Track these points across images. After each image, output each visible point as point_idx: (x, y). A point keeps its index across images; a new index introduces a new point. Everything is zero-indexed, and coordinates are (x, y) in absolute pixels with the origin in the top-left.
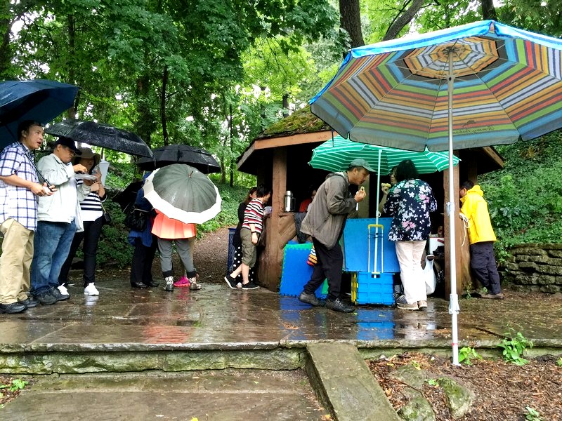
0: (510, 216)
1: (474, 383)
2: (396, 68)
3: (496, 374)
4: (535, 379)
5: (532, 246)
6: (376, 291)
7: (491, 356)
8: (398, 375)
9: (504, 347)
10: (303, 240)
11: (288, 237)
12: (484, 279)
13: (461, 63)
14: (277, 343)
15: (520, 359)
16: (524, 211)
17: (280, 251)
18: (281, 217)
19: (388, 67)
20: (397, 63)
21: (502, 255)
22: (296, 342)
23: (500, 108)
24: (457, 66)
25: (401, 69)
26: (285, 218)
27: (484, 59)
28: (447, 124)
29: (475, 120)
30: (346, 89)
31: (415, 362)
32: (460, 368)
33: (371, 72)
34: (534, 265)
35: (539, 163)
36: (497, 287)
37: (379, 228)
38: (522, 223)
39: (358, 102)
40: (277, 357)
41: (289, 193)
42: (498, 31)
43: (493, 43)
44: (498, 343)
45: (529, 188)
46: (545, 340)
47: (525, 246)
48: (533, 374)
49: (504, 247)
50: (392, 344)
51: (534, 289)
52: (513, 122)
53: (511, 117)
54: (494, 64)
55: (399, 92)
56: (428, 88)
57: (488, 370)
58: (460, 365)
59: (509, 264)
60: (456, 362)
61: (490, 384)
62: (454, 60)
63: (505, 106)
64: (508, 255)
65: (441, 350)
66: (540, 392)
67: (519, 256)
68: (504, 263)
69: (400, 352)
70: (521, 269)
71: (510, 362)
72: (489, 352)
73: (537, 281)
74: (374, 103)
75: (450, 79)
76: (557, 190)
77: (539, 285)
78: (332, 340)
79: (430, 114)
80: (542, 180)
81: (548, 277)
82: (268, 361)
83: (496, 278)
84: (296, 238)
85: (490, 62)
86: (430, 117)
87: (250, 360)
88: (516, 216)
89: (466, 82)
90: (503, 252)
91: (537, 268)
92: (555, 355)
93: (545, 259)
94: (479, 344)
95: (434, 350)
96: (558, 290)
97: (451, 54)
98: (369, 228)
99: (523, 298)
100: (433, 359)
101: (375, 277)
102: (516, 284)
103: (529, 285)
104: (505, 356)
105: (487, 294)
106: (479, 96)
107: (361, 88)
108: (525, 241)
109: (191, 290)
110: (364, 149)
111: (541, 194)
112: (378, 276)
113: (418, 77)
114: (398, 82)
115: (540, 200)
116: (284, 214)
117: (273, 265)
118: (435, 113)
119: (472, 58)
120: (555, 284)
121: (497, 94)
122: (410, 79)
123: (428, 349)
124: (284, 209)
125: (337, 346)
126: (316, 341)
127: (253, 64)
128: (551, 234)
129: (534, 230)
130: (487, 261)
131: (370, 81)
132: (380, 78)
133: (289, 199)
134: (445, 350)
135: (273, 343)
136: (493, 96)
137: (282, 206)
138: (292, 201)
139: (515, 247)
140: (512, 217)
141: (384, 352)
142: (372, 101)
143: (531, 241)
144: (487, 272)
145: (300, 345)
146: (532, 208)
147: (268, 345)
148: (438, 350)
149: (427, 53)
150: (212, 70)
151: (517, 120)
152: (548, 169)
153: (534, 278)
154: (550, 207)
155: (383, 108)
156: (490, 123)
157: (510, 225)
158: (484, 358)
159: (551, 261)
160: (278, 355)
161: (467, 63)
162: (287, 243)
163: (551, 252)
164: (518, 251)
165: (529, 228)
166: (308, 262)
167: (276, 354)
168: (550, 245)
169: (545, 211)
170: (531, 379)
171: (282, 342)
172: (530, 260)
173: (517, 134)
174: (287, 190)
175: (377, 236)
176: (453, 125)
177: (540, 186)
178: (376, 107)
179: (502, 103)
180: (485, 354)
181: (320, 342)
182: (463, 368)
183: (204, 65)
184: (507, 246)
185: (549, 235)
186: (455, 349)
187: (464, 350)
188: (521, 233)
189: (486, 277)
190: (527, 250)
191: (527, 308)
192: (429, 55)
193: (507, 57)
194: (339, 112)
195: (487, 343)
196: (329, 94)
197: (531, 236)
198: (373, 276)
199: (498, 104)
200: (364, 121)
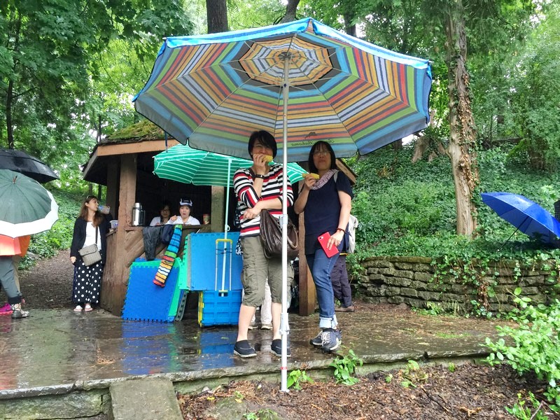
0: (364, 231)
1: (298, 411)
2: (231, 70)
3: (324, 398)
4: (361, 401)
5: (381, 259)
6: (223, 311)
7: (323, 377)
8: (214, 412)
9: (336, 366)
10: (151, 258)
11: (136, 254)
12: (338, 292)
13: (298, 71)
14: (71, 385)
15: (350, 378)
16: (377, 226)
17: (126, 269)
18: (128, 231)
19: (222, 67)
20: (231, 64)
21: (355, 268)
22: (97, 382)
23: (339, 121)
24: (293, 75)
25: (238, 73)
26: (133, 233)
27: (319, 69)
28: (281, 135)
29: (316, 132)
30: (177, 88)
31: (239, 393)
32: (288, 394)
33: (204, 71)
34: (382, 277)
35: (392, 181)
36: (348, 299)
37: (228, 243)
38: (375, 237)
39: (194, 104)
40: (72, 403)
41: (138, 205)
42: (316, 29)
43: (325, 51)
44: (330, 363)
45: (381, 204)
46: (376, 356)
47: (375, 259)
48: (361, 394)
49: (358, 260)
50: (217, 374)
51: (382, 300)
52: (351, 136)
53: (349, 131)
54: (330, 74)
55: (240, 98)
56: (268, 96)
57: (316, 394)
58: (288, 391)
59: (361, 277)
60: (285, 389)
61: (315, 411)
62: (290, 67)
63: (342, 119)
64: (361, 268)
65: (271, 375)
66: (364, 415)
67: (370, 269)
68: (356, 275)
69: (226, 382)
70: (372, 281)
71: (340, 382)
72: (321, 372)
73: (385, 292)
74: (214, 108)
75: (285, 85)
76: (405, 206)
77: (387, 296)
78: (144, 376)
79: (273, 124)
80: (393, 197)
81: (394, 288)
82: (59, 408)
83: (348, 291)
84: (144, 255)
85: (325, 72)
86: (273, 126)
87: (35, 409)
88: (370, 230)
89: (306, 92)
90: (356, 265)
91: (385, 280)
92: (385, 370)
93: (392, 271)
94: (311, 365)
95: (264, 376)
96: (402, 301)
97: (287, 59)
98: (217, 243)
99: (372, 309)
100: (260, 386)
101: (223, 295)
102: (367, 296)
103: (378, 296)
104: (336, 376)
105: (340, 307)
106: (318, 107)
107: (195, 89)
108: (376, 255)
109: (13, 318)
110: (206, 159)
111: (391, 210)
112: (226, 294)
113: (256, 82)
114: (237, 86)
115: (390, 216)
116: (132, 228)
117: (117, 285)
118: (277, 123)
119: (308, 66)
120: (400, 295)
121: (335, 106)
122: (248, 83)
123: (258, 376)
124: (132, 223)
125: (148, 383)
126: (123, 379)
127: (118, 69)
128: (398, 247)
129: (384, 244)
130: (340, 274)
131: (205, 82)
132: (216, 79)
133: (137, 212)
134: (275, 375)
135: (66, 386)
136: (330, 108)
137: (129, 219)
138: (141, 214)
139: (366, 261)
140: (366, 231)
141: (207, 383)
142: (211, 105)
143: (381, 255)
144: (340, 285)
145: (103, 385)
146: (384, 223)
147: (58, 389)
148: (268, 376)
149: (263, 57)
150: (48, 66)
151: (354, 134)
152: (398, 187)
153: (383, 290)
154: (399, 222)
155: (223, 114)
156: (331, 136)
157: (364, 239)
158: (316, 380)
159: (397, 273)
160: (73, 400)
161: (304, 71)
162: (134, 261)
163: (397, 264)
164: (369, 264)
165: (381, 242)
166: (155, 282)
167: (72, 399)
168: (396, 258)
169: (394, 226)
170: (357, 401)
171: (78, 384)
172: (379, 273)
173: (355, 148)
174: (136, 202)
175: (225, 251)
176: (288, 137)
177: (391, 203)
178: (215, 112)
179: (340, 115)
180: (317, 375)
181: (128, 380)
182: (291, 394)
183: (38, 60)
184: (360, 259)
185: (397, 249)
186: (284, 372)
187: (294, 373)
188: (373, 247)
189: (339, 291)
190: (377, 262)
191: (372, 320)
192: (265, 59)
193: (340, 68)
194: (173, 115)
195: (319, 363)
196: (157, 92)
197: (381, 250)
198: (220, 294)
199: (336, 117)
200: (204, 127)
